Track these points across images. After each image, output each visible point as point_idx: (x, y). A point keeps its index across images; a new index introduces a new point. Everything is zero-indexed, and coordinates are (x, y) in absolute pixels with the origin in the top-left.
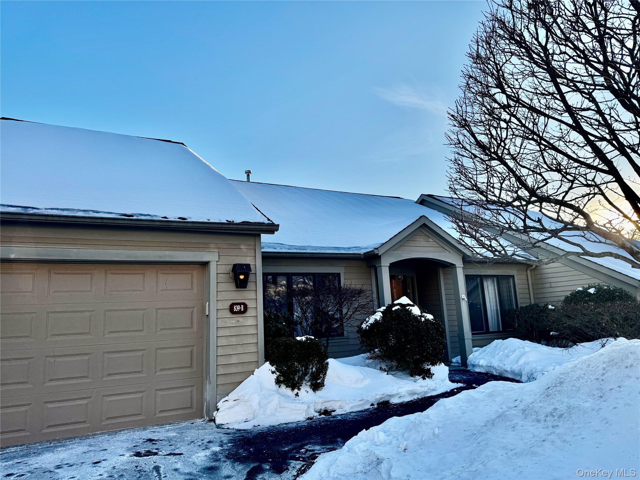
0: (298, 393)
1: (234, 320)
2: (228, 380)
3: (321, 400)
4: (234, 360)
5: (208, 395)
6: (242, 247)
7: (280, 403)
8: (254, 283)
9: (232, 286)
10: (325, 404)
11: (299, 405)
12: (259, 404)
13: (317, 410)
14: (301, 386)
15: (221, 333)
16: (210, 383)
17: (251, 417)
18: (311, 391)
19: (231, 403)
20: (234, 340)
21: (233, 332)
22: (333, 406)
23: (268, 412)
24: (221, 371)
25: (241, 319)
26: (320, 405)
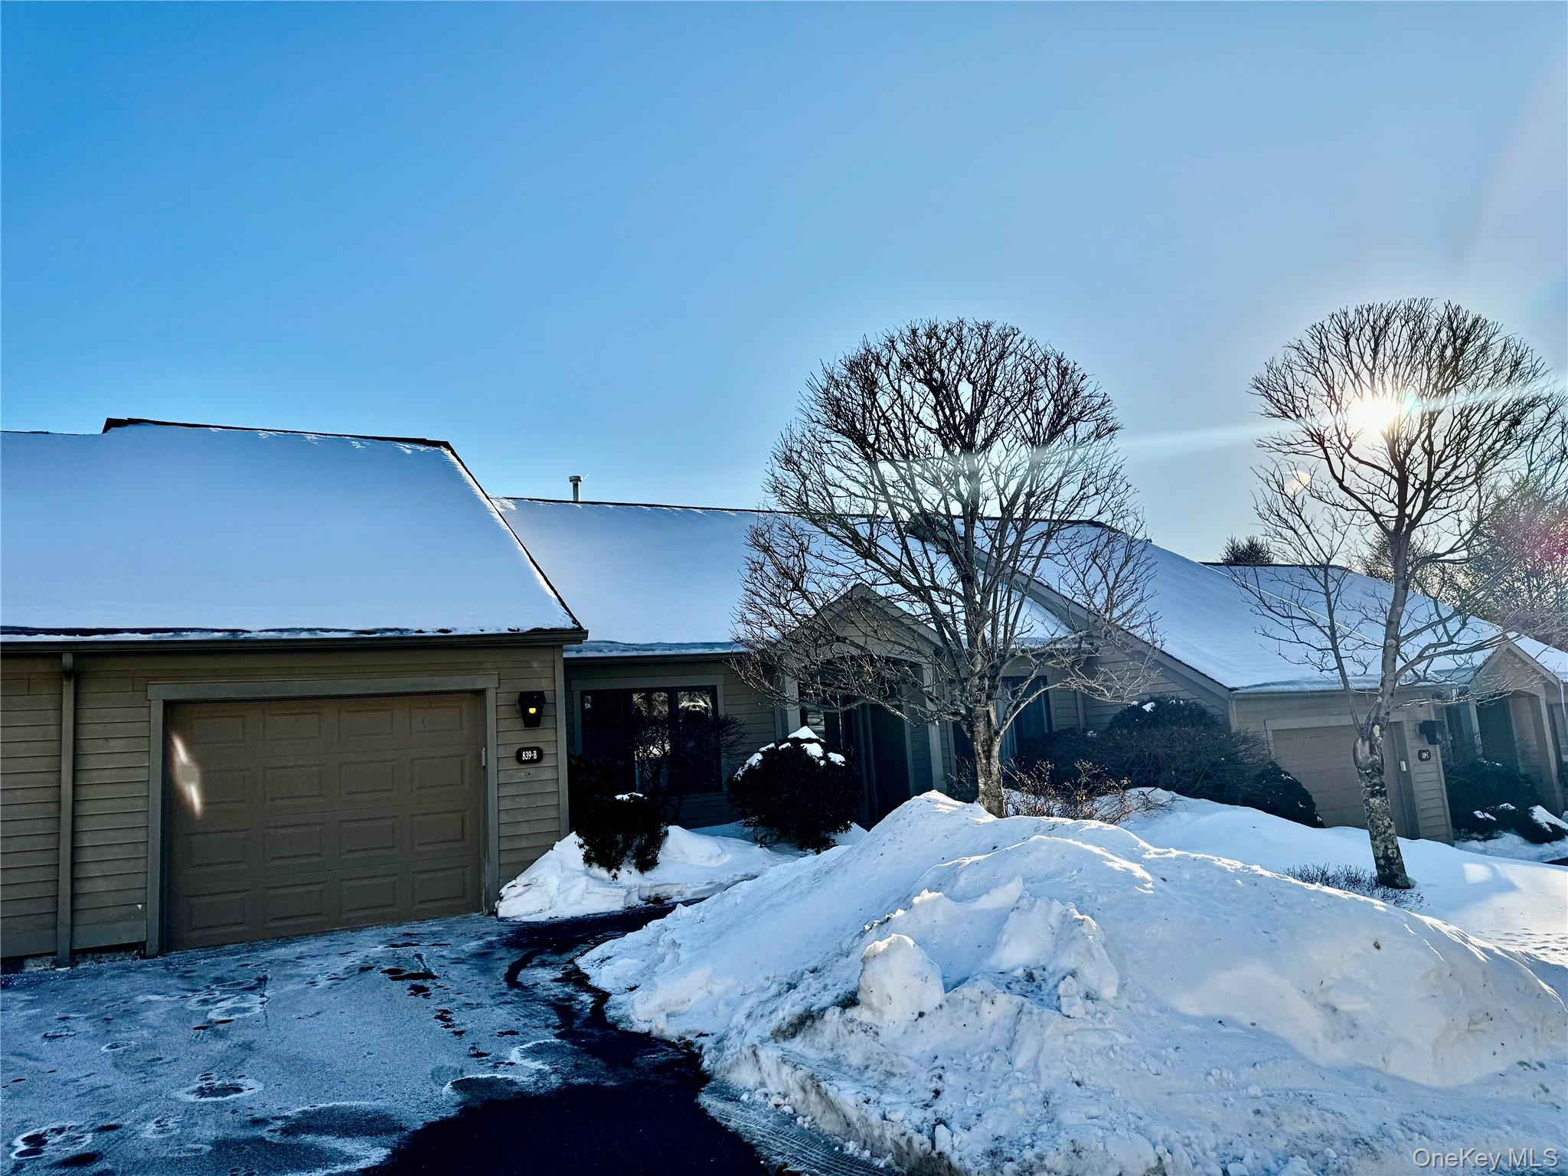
0: (616, 874)
1: (522, 774)
2: (516, 857)
3: (649, 884)
4: (524, 829)
5: (488, 879)
6: (535, 664)
7: (587, 887)
8: (553, 718)
9: (519, 724)
10: (656, 889)
11: (615, 890)
12: (559, 889)
13: (643, 897)
14: (621, 864)
15: (504, 792)
16: (489, 862)
17: (547, 906)
18: (635, 872)
19: (519, 889)
20: (523, 802)
21: (522, 790)
22: (668, 891)
23: (572, 898)
24: (505, 846)
25: (532, 771)
26: (648, 889)
